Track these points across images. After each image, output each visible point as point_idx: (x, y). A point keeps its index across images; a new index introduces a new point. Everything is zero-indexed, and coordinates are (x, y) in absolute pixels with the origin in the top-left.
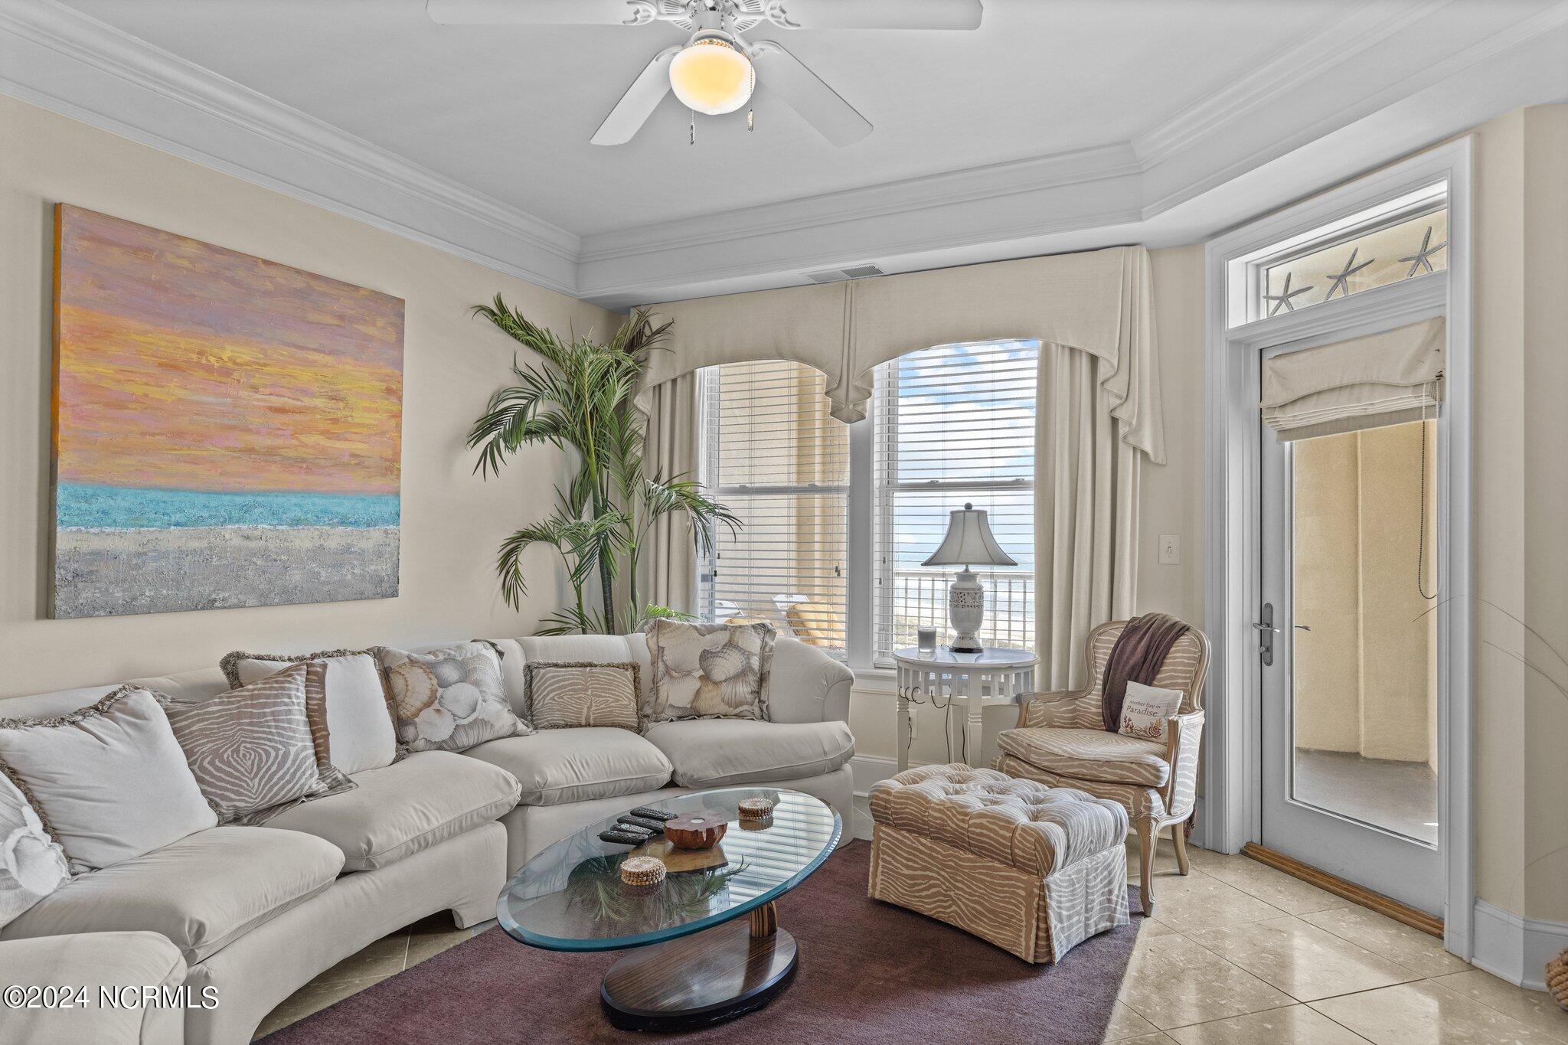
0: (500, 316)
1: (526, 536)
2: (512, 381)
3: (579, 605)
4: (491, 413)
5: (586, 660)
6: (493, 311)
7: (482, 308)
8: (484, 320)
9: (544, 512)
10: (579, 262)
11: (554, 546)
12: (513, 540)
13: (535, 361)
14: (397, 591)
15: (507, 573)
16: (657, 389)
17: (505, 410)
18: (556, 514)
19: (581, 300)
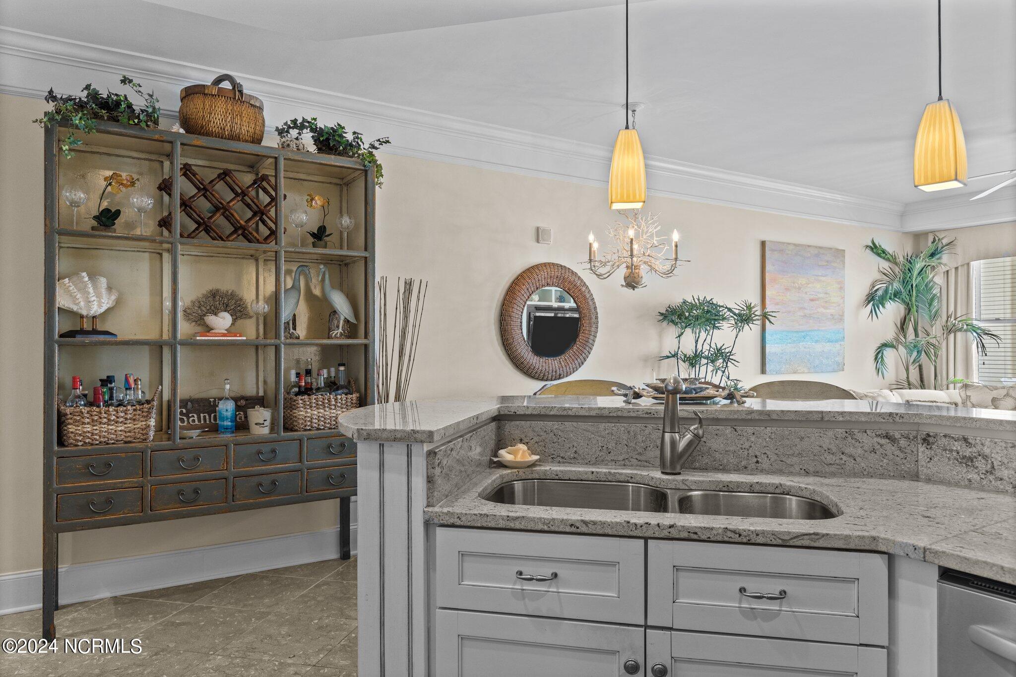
0: (874, 248)
1: (885, 345)
2: (878, 276)
3: (908, 378)
4: (871, 292)
5: (932, 400)
6: (871, 247)
7: (867, 246)
8: (868, 251)
9: (889, 333)
10: (903, 216)
11: (895, 350)
12: (879, 348)
13: (885, 265)
14: (844, 369)
15: (878, 362)
16: (946, 273)
17: (878, 289)
18: (895, 335)
19: (903, 233)
